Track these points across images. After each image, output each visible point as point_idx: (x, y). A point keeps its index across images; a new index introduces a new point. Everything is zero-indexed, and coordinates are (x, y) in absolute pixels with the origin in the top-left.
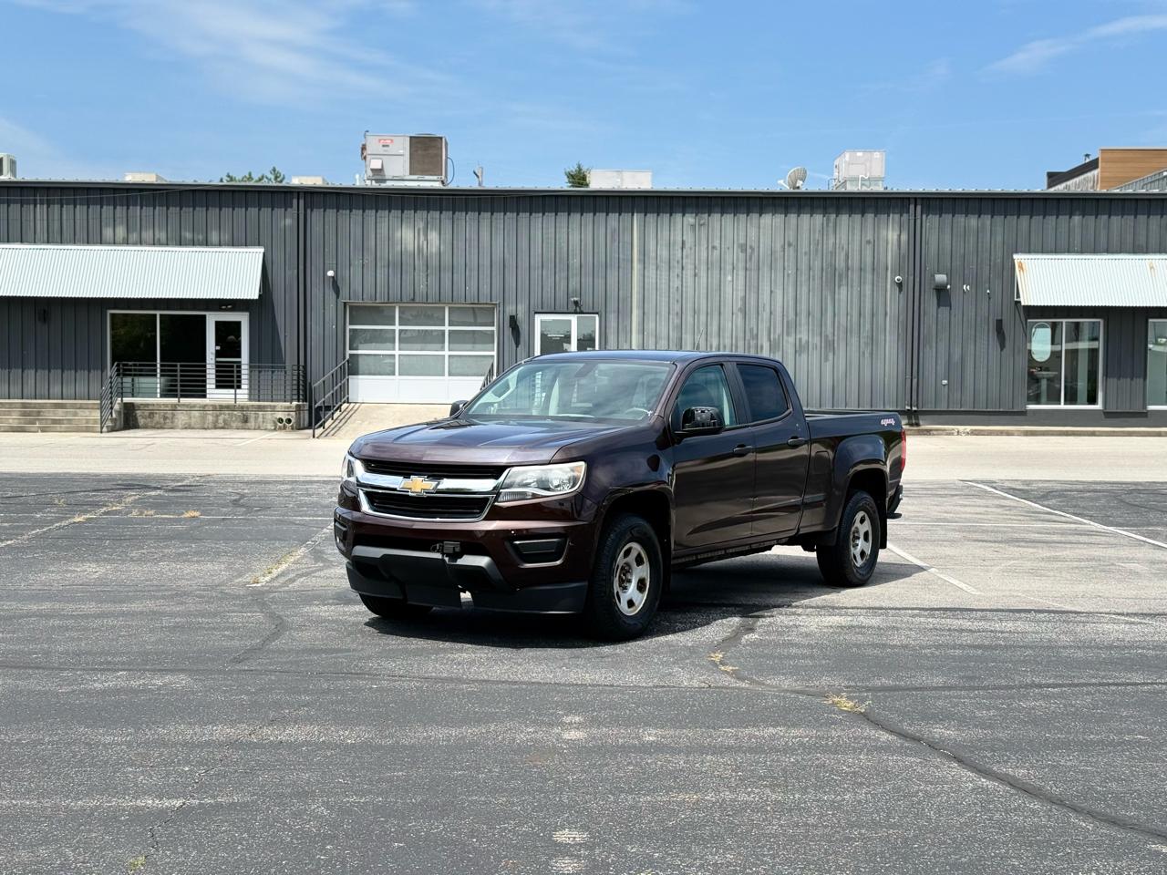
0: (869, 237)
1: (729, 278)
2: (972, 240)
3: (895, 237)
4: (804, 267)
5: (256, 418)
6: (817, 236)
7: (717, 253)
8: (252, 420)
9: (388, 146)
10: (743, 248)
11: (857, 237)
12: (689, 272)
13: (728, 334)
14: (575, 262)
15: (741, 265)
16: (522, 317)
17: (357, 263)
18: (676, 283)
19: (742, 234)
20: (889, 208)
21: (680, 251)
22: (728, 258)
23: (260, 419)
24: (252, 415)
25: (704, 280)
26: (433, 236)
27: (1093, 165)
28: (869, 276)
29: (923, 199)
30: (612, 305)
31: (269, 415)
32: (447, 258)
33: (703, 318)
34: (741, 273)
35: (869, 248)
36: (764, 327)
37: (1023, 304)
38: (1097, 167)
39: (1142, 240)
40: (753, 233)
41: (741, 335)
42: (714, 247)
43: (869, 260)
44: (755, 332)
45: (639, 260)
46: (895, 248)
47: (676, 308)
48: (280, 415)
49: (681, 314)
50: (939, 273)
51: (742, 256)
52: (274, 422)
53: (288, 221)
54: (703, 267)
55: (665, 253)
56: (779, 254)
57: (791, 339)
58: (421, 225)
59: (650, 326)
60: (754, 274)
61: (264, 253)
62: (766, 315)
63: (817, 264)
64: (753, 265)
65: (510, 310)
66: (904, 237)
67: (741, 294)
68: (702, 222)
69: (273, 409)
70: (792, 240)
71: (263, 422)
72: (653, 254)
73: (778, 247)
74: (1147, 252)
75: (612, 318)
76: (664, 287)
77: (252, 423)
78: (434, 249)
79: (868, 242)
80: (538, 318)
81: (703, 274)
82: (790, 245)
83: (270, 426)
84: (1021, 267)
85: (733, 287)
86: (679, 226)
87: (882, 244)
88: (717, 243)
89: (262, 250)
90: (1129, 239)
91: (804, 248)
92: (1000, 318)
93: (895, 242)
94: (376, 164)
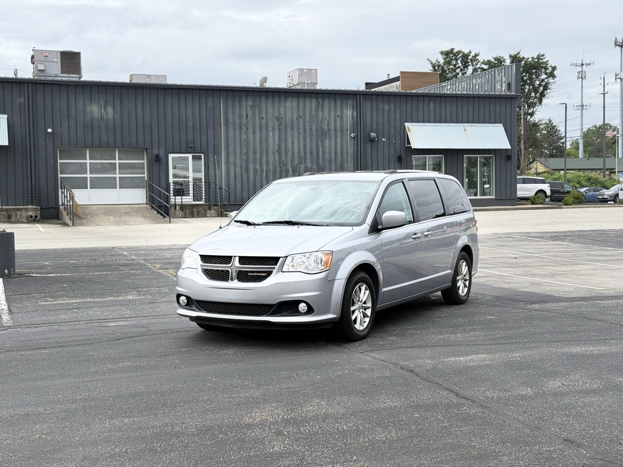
0: (338, 113)
1: (271, 134)
2: (386, 115)
3: (351, 114)
4: (308, 128)
5: (16, 216)
6: (314, 113)
7: (264, 121)
8: (13, 217)
9: (47, 56)
10: (278, 118)
11: (333, 114)
12: (251, 131)
13: (271, 164)
14: (190, 125)
15: (276, 127)
16: (162, 155)
17: (65, 124)
18: (244, 137)
19: (276, 111)
20: (347, 98)
21: (245, 120)
22: (270, 124)
23: (19, 216)
24: (13, 214)
25: (258, 135)
26: (110, 110)
27: (396, 79)
28: (339, 134)
29: (363, 94)
30: (211, 148)
31: (24, 214)
32: (118, 122)
33: (258, 156)
34: (277, 132)
35: (338, 120)
36: (289, 159)
37: (413, 148)
38: (399, 80)
39: (460, 117)
40: (282, 110)
41: (278, 164)
42: (263, 118)
43: (339, 125)
44: (285, 163)
45: (224, 125)
46: (351, 119)
47: (244, 150)
48: (30, 213)
49: (247, 153)
50: (372, 132)
51: (277, 122)
52: (27, 218)
53: (22, 100)
54: (258, 129)
55: (237, 121)
56: (295, 122)
57: (302, 166)
58: (102, 103)
59: (232, 159)
60: (283, 132)
61: (8, 118)
62: (290, 154)
63: (314, 128)
64: (283, 127)
65: (155, 151)
66: (355, 114)
67: (277, 142)
68: (256, 104)
69: (27, 210)
70: (301, 114)
71: (21, 218)
72: (231, 121)
73: (295, 118)
74: (462, 122)
75: (211, 155)
76: (238, 139)
77: (13, 219)
78: (110, 117)
79: (338, 116)
80: (171, 156)
81: (258, 132)
82: (300, 117)
83: (24, 220)
84: (409, 130)
85: (273, 139)
86: (244, 107)
87: (344, 117)
88: (264, 116)
89: (6, 116)
90: (454, 116)
91: (308, 119)
92: (400, 155)
93: (351, 116)
94: (41, 67)
